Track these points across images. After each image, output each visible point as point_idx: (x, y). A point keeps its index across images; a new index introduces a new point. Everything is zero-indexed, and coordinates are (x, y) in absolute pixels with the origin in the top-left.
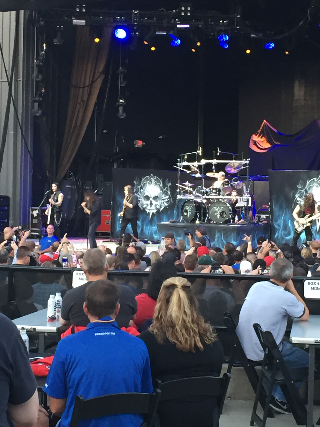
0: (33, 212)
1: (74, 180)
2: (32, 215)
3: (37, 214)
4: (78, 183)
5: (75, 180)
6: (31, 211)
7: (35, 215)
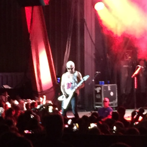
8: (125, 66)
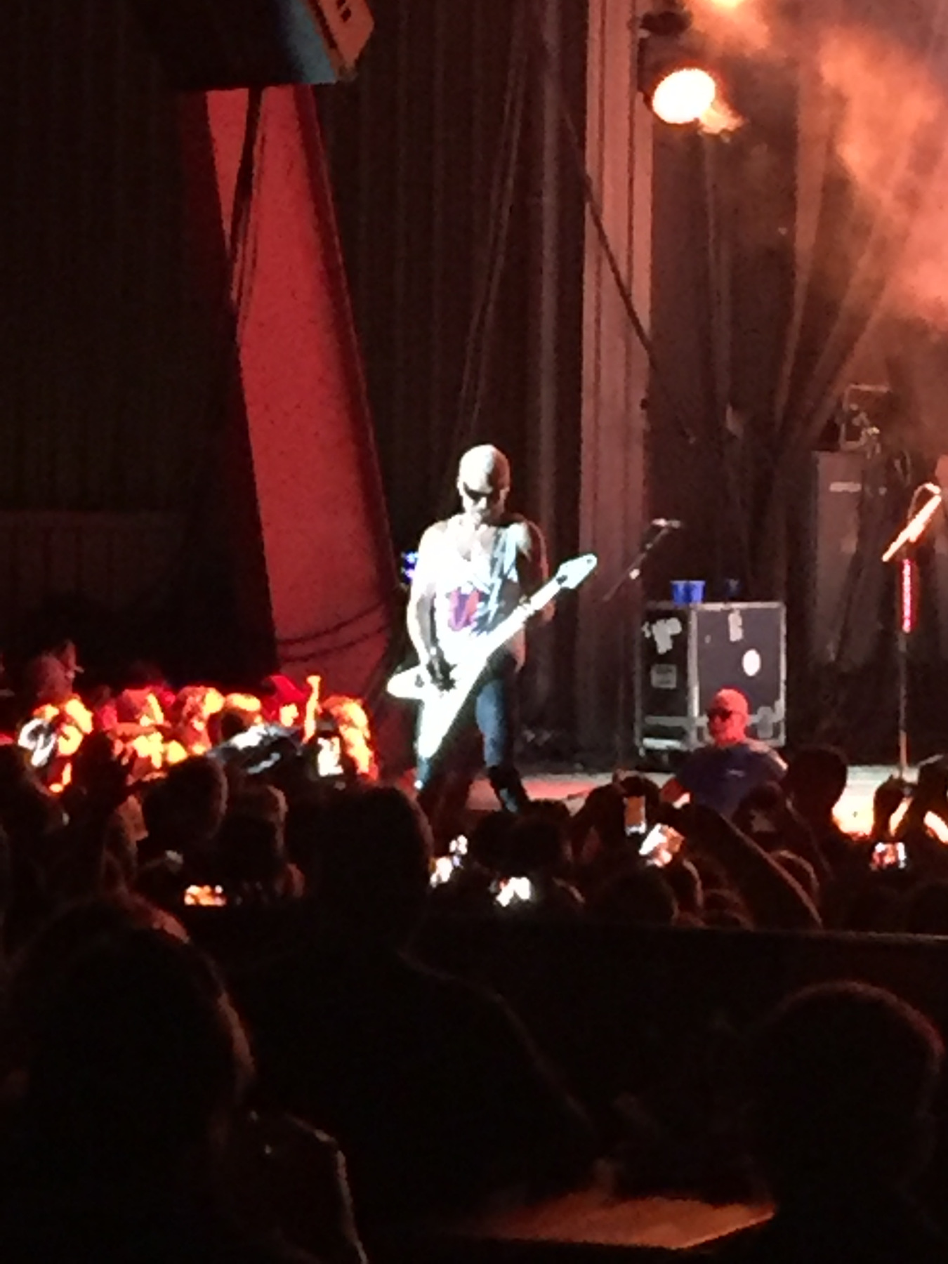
0: (650, 629)
1: (874, 450)
2: (651, 644)
3: (674, 637)
4: (897, 463)
5: (878, 450)
6: (643, 624)
7: (664, 646)
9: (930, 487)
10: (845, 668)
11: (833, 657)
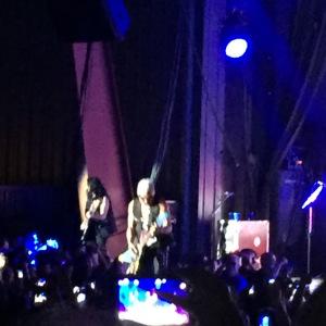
5: (302, 170)
8: (288, 181)
9: (319, 182)
10: (290, 244)
11: (285, 240)
